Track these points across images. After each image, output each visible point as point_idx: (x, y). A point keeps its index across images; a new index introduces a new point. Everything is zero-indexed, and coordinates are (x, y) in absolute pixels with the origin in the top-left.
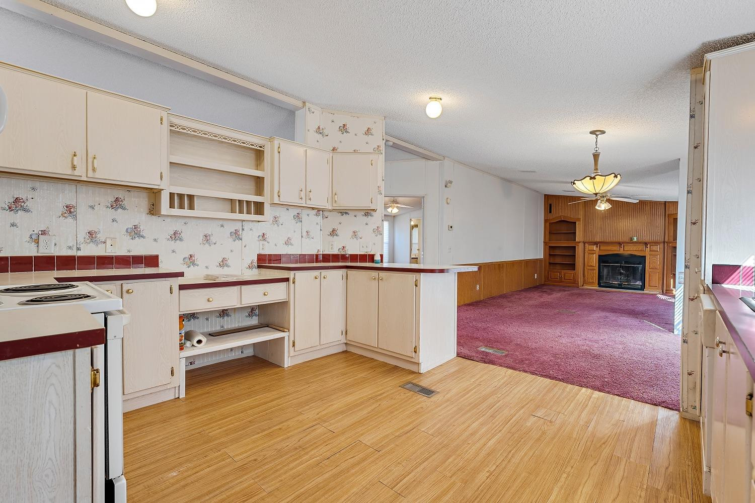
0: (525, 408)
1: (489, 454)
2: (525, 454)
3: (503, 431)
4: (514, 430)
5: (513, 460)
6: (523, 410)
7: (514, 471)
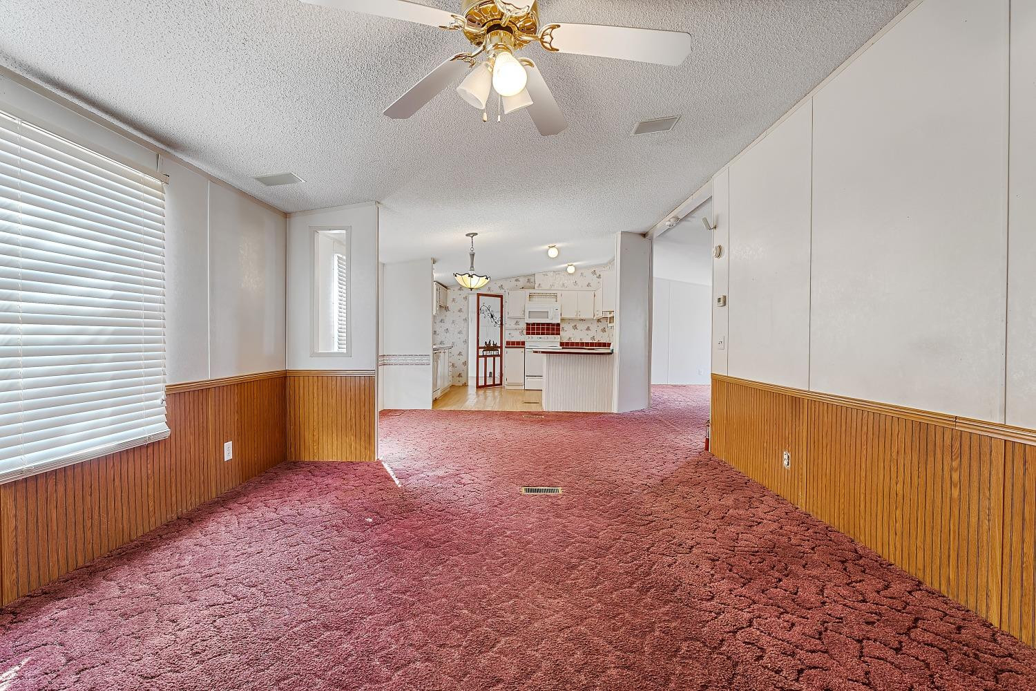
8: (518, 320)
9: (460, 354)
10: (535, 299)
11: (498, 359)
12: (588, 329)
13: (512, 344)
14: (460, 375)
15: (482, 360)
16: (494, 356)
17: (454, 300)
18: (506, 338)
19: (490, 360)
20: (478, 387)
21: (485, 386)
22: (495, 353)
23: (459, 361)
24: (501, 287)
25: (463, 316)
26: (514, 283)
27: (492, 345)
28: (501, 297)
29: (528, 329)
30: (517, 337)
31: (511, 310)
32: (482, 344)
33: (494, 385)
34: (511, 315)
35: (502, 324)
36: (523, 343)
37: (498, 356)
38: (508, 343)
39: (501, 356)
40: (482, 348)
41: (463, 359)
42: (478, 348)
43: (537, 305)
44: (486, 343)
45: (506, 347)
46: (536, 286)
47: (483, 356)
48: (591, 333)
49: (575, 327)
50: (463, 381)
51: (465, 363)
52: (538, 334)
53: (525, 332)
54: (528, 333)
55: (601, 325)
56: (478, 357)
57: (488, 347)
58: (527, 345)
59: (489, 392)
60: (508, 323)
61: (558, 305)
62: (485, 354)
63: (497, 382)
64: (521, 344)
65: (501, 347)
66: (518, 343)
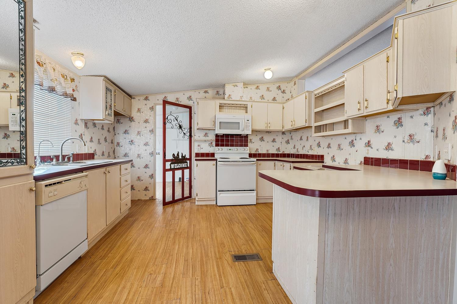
0: (171, 279)
1: (175, 242)
2: (160, 249)
3: (175, 254)
4: (171, 258)
5: (164, 245)
6: (172, 276)
7: (162, 241)
8: (207, 131)
9: (146, 166)
10: (225, 110)
11: (187, 172)
12: (274, 141)
13: (203, 156)
14: (146, 189)
15: (169, 174)
16: (183, 169)
17: (139, 110)
18: (195, 150)
19: (178, 174)
20: (165, 204)
21: (174, 201)
22: (184, 165)
23: (145, 174)
24: (190, 98)
25: (150, 126)
26: (202, 94)
27: (180, 157)
28: (190, 108)
29: (217, 141)
30: (206, 149)
31: (199, 121)
32: (169, 156)
33: (183, 198)
34: (200, 126)
35: (191, 136)
36: (213, 155)
37: (187, 168)
38: (197, 155)
39: (190, 168)
40: (168, 161)
41: (149, 172)
42: (165, 161)
43: (227, 116)
44: (174, 155)
45: (196, 160)
46: (226, 97)
47: (171, 169)
48: (277, 145)
49: (262, 139)
50: (149, 194)
51: (152, 176)
52: (227, 145)
53: (214, 143)
54: (217, 145)
55: (286, 138)
56: (165, 170)
57: (177, 160)
58: (216, 156)
59: (178, 207)
60: (197, 135)
61: (248, 116)
62: (172, 167)
63: (187, 194)
64: (210, 156)
65: (190, 159)
66: (207, 155)
